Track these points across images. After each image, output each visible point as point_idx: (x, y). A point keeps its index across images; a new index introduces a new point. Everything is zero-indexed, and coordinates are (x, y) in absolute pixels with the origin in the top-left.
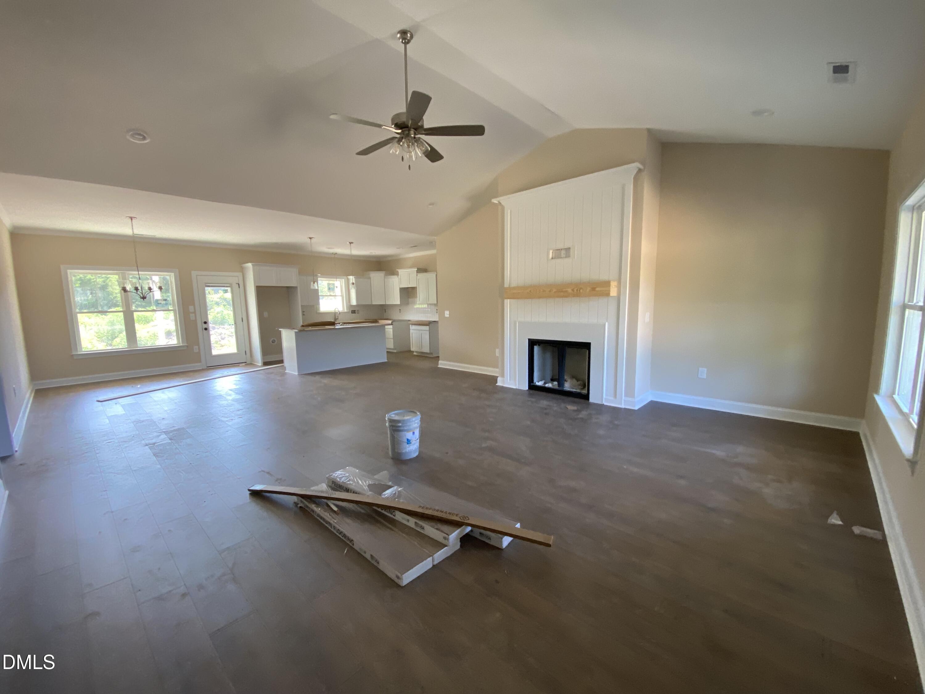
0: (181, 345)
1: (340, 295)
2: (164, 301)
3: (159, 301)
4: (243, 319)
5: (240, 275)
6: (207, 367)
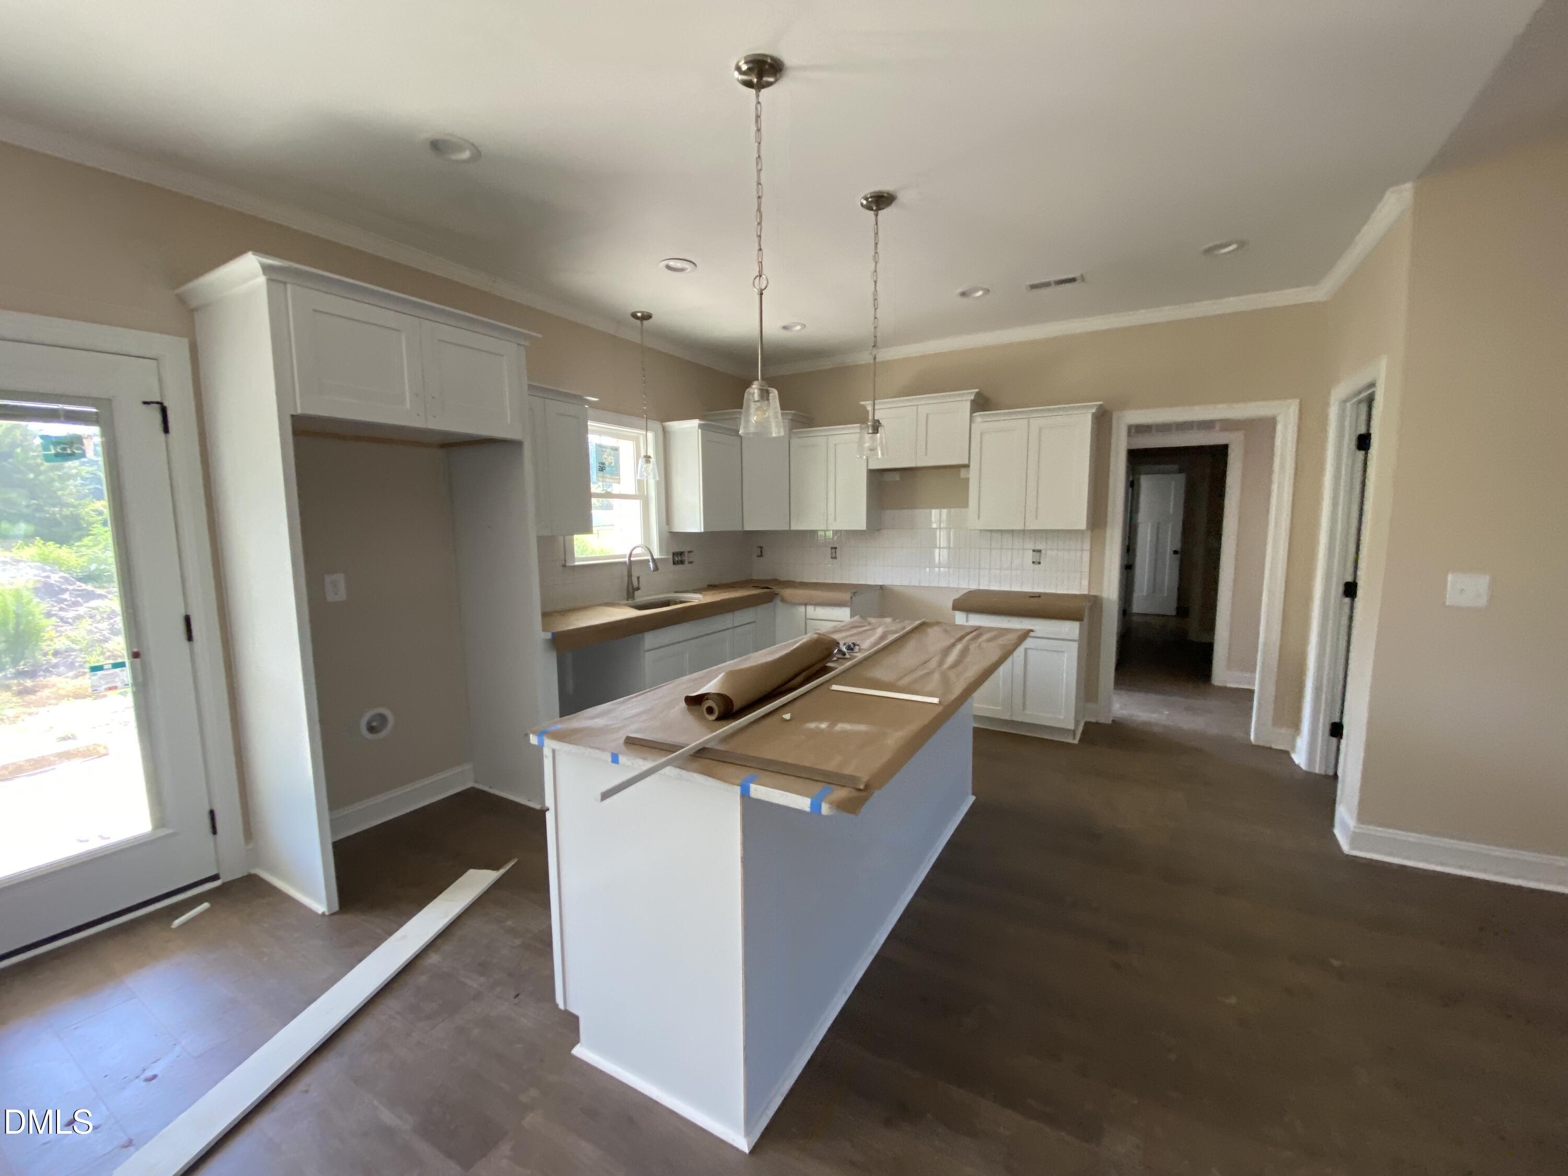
1: (636, 495)
4: (193, 620)
5: (171, 348)
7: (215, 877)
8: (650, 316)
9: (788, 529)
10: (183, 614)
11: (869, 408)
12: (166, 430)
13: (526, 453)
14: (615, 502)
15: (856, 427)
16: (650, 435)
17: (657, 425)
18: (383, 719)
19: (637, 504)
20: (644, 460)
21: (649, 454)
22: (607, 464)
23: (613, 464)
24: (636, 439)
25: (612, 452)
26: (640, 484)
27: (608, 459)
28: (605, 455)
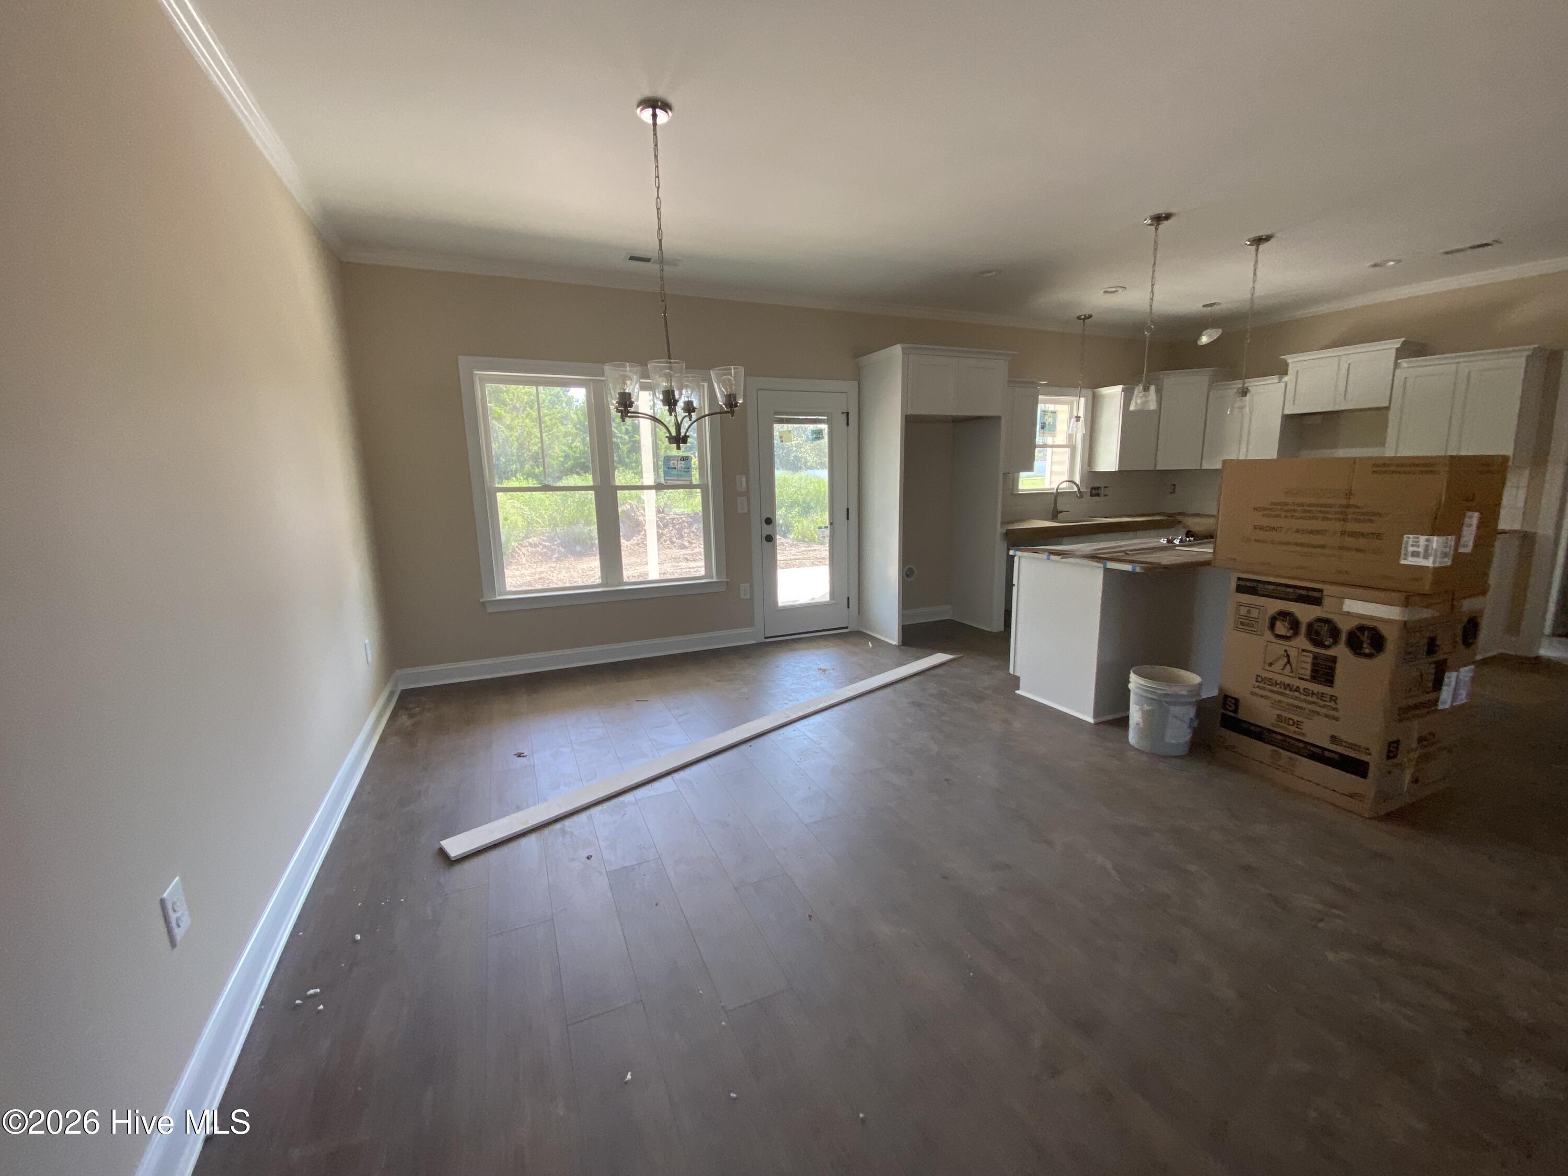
0: (715, 580)
1: (1066, 445)
2: (683, 462)
3: (672, 462)
4: (850, 511)
5: (851, 387)
6: (766, 638)
7: (846, 628)
8: (1090, 316)
9: (1198, 467)
10: (846, 507)
11: (1289, 361)
12: (848, 424)
13: (1003, 421)
15: (1275, 379)
16: (1082, 400)
17: (1089, 392)
18: (912, 571)
19: (1067, 451)
20: (1075, 419)
21: (1079, 415)
22: (1047, 423)
23: (1052, 423)
24: (1071, 404)
25: (1052, 415)
26: (1070, 436)
27: (1049, 420)
28: (1046, 418)
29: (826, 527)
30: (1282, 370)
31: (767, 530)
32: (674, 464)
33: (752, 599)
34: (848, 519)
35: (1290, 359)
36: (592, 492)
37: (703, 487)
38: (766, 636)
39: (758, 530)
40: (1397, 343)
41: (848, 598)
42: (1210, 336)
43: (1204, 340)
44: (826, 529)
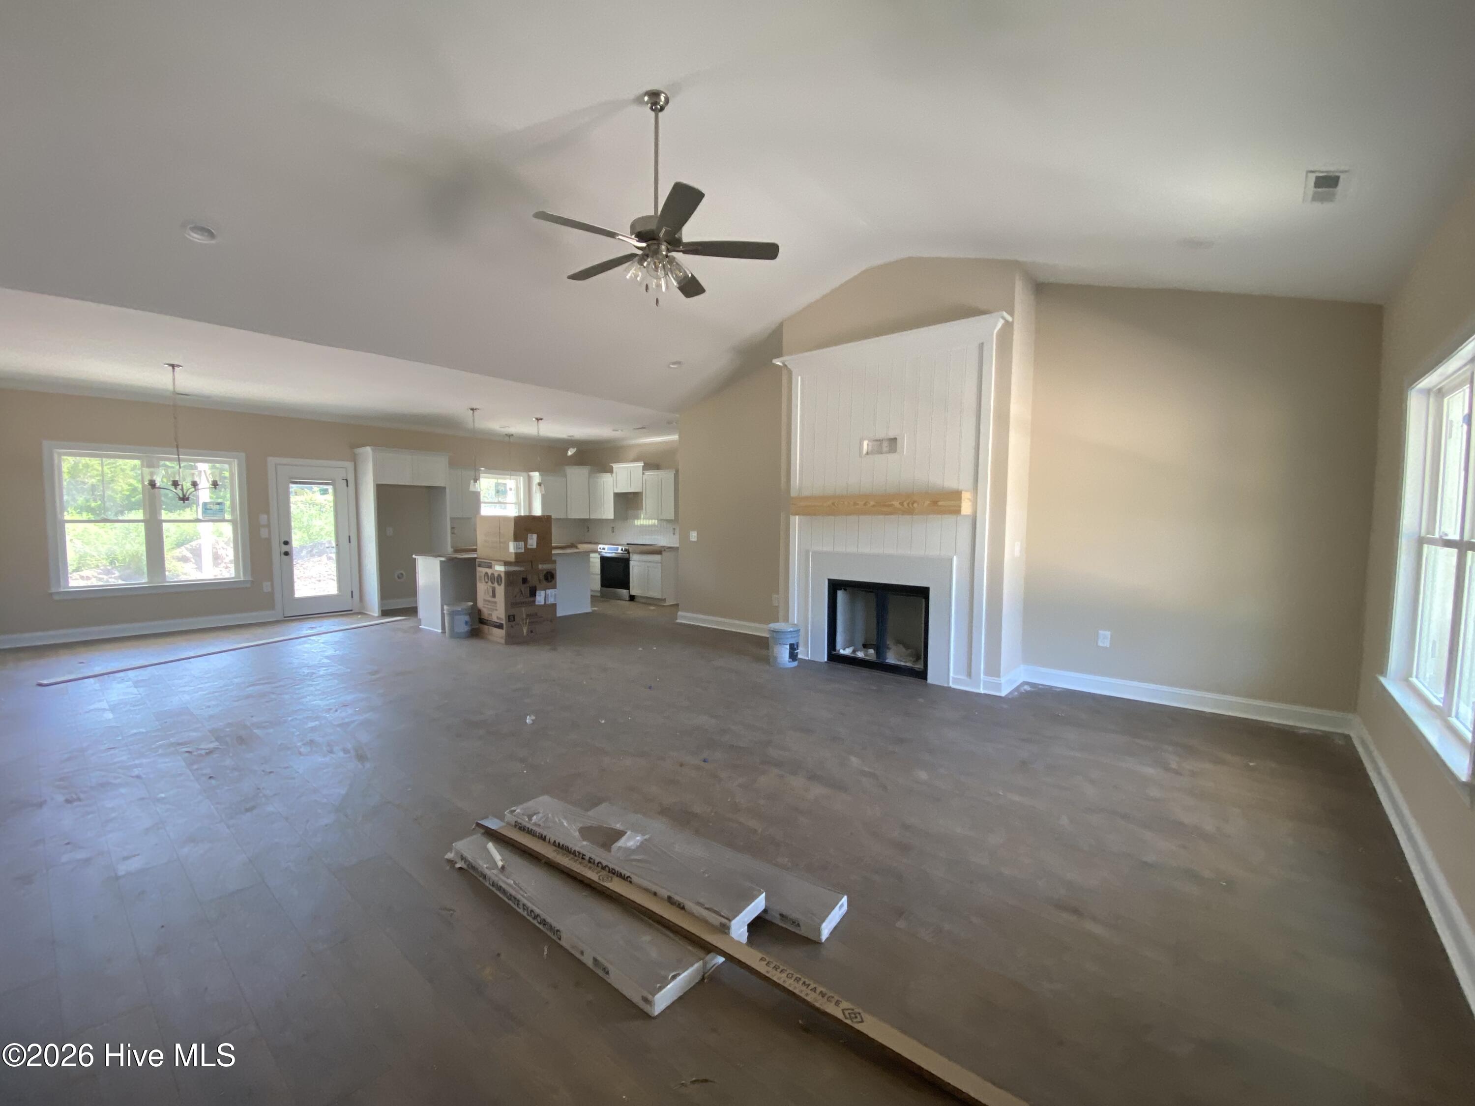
0: (242, 579)
1: (514, 503)
2: (218, 506)
3: (209, 506)
4: (351, 538)
5: (349, 465)
6: (285, 617)
7: (351, 610)
8: (512, 435)
9: (588, 517)
10: (348, 535)
11: (614, 466)
12: (347, 486)
13: (448, 491)
14: (507, 505)
15: (609, 475)
16: (522, 478)
17: (525, 474)
18: (402, 574)
23: (503, 490)
25: (504, 485)
28: (500, 487)
29: (333, 547)
30: (611, 471)
31: (285, 548)
32: (210, 507)
33: (271, 595)
34: (350, 542)
35: (615, 466)
36: (143, 524)
37: (233, 522)
38: (285, 616)
39: (277, 548)
40: (641, 464)
41: (352, 592)
42: (570, 451)
43: (570, 453)
44: (332, 549)
